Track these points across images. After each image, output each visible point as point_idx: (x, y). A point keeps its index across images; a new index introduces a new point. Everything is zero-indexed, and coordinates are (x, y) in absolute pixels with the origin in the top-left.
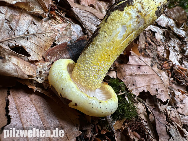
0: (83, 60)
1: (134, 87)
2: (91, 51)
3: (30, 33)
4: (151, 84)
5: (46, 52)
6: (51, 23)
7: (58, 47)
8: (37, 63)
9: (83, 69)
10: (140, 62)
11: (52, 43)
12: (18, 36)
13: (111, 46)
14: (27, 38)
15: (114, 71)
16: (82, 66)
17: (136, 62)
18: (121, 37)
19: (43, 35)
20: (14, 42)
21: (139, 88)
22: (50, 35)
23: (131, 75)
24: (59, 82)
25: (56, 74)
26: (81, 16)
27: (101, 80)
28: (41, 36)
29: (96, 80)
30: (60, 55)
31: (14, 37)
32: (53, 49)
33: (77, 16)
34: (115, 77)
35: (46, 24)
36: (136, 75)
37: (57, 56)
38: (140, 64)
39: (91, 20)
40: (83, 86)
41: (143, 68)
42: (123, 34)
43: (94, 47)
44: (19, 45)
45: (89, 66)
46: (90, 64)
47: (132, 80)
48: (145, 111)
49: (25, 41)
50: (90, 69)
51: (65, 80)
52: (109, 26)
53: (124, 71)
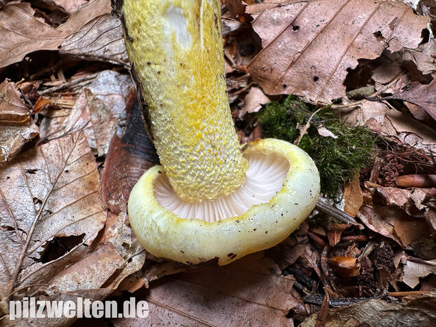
0: (169, 155)
1: (322, 82)
2: (163, 126)
3: (43, 198)
4: (352, 35)
5: (101, 194)
6: (58, 123)
7: (110, 159)
8: (106, 232)
9: (184, 171)
10: (287, 15)
11: (95, 165)
12: (32, 229)
13: (187, 79)
14: (48, 211)
15: (253, 89)
16: (177, 169)
17: (278, 22)
18: (188, 39)
19: (67, 171)
20: (36, 245)
21: (332, 74)
22: (76, 155)
23: (293, 63)
24: (164, 244)
25: (147, 233)
26: (91, 45)
27: (235, 156)
28: (65, 177)
29: (228, 166)
30: (126, 177)
31: (29, 237)
32: (107, 175)
33: (84, 54)
34: (265, 100)
35: (50, 147)
36: (302, 53)
37: (124, 184)
38: (291, 20)
39: (113, 32)
40: (216, 200)
41: (305, 21)
42: (185, 28)
43: (160, 115)
44: (49, 240)
45: (188, 157)
46: (184, 152)
47: (304, 72)
48: (390, 108)
49: (50, 220)
50: (194, 161)
51: (170, 232)
52: (144, 45)
53: (272, 70)
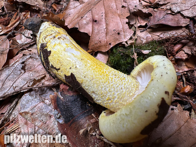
1: (122, 33)
10: (88, 19)
17: (88, 23)
23: (106, 34)
36: (106, 28)
38: (92, 20)
41: (96, 17)
47: (113, 34)
53: (100, 42)
